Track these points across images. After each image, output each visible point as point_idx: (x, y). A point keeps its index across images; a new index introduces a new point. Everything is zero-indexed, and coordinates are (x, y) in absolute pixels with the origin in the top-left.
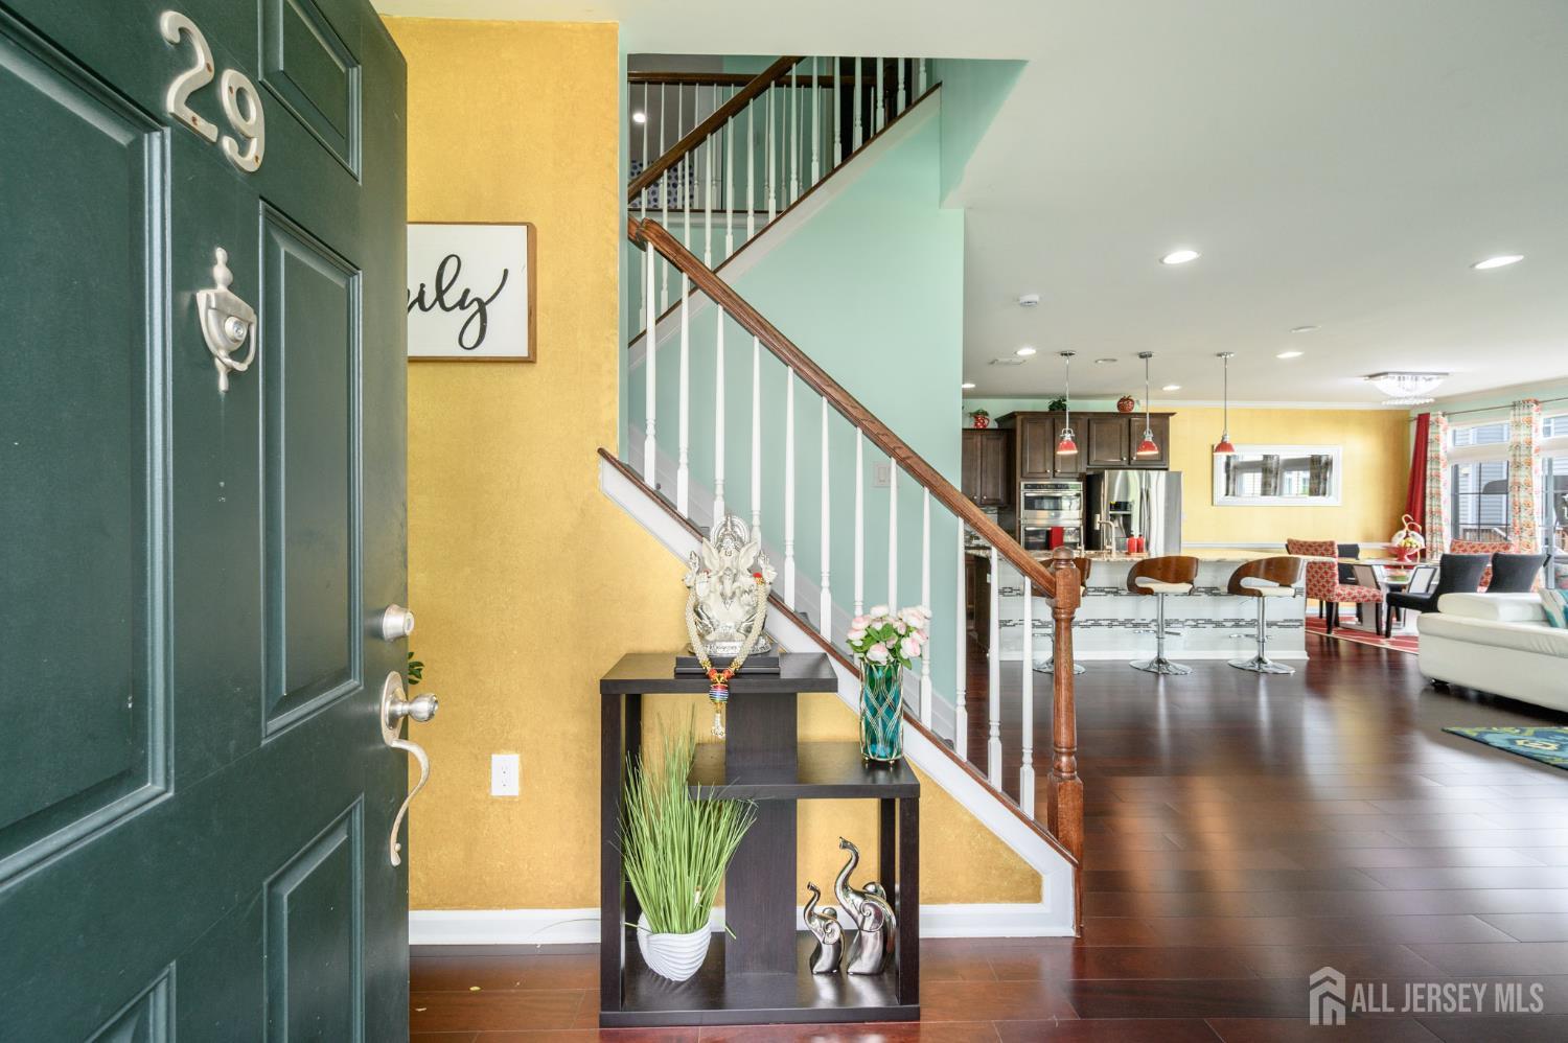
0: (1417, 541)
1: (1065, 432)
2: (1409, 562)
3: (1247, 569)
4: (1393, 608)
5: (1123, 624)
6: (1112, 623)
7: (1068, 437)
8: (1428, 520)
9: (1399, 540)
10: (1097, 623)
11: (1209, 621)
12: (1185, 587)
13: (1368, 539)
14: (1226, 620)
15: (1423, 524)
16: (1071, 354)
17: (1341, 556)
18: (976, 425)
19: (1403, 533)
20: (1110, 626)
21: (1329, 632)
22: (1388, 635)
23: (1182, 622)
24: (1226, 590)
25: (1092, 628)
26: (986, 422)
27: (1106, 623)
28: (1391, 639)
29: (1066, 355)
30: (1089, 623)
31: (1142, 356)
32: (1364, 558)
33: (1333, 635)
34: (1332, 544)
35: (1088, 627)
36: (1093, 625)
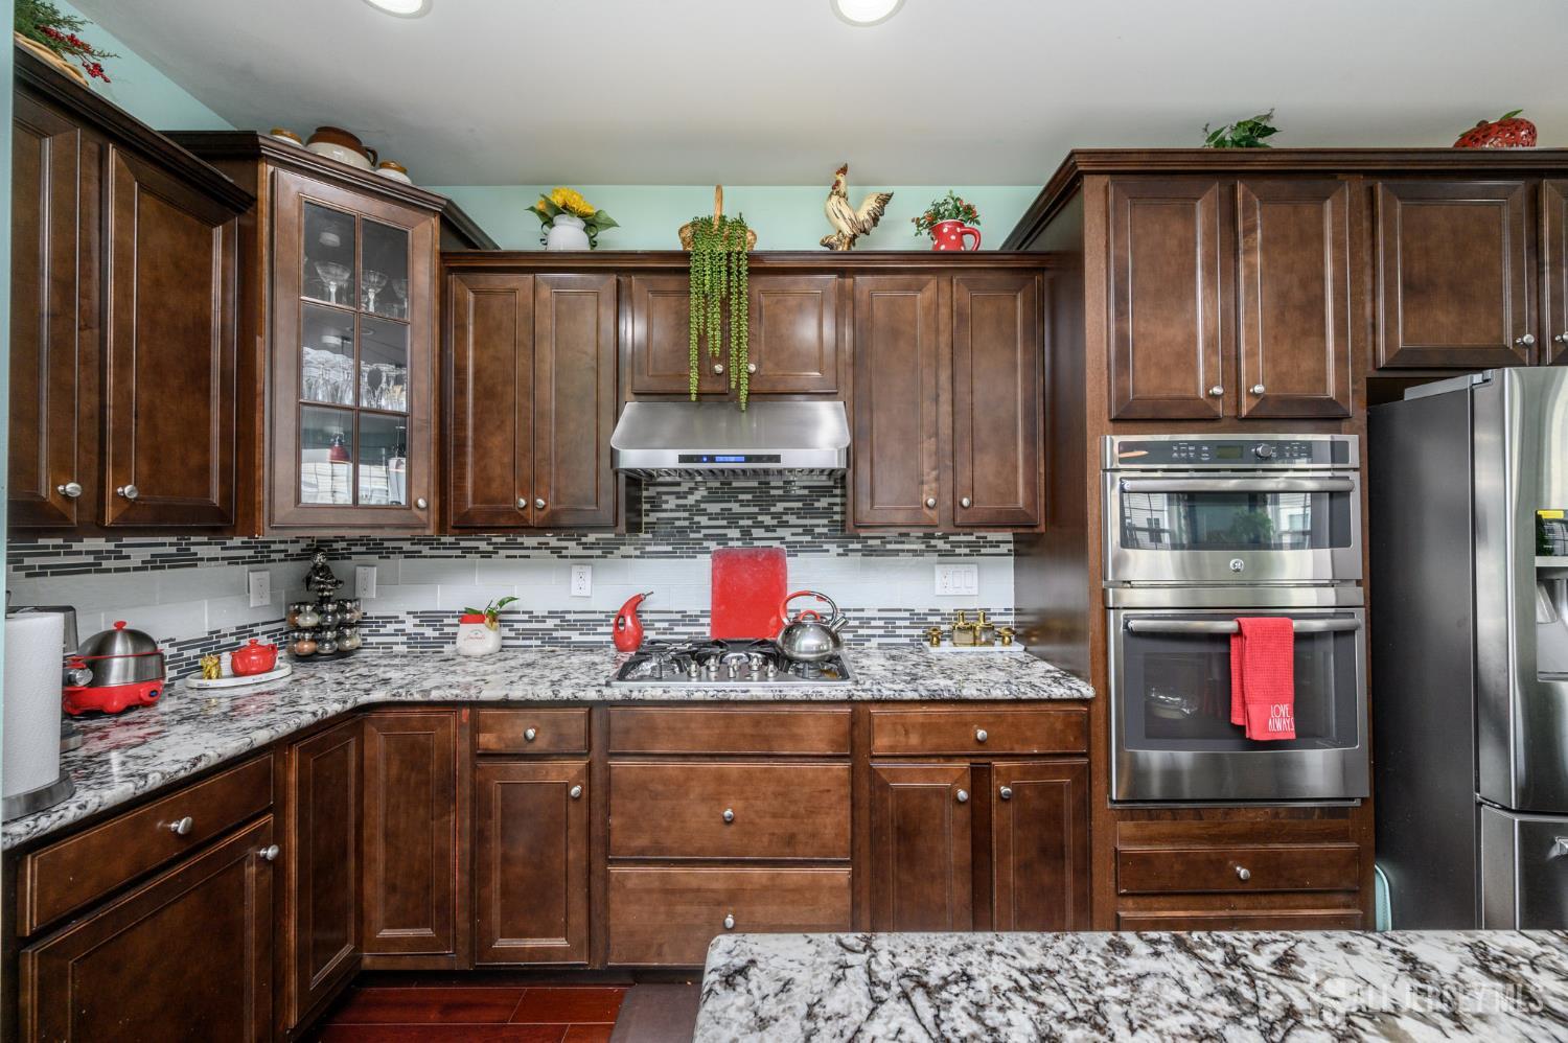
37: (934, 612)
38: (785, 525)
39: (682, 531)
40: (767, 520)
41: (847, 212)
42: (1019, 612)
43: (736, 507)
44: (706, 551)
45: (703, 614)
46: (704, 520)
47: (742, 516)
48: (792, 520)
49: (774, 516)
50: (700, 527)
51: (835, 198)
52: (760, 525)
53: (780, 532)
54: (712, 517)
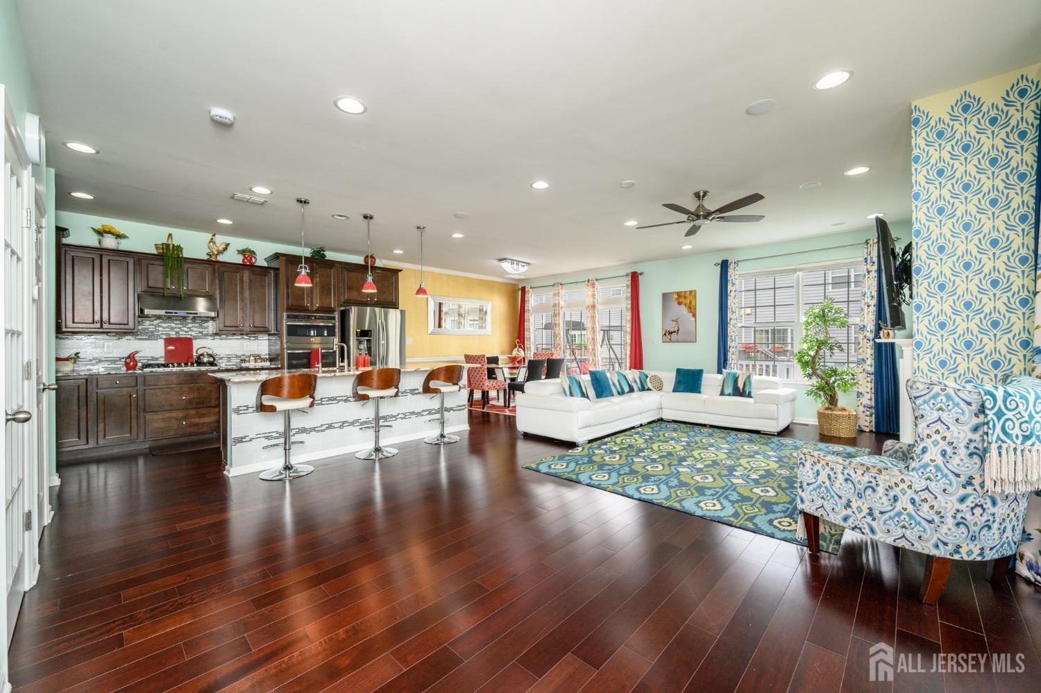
0: (522, 354)
1: (301, 268)
2: (517, 365)
3: (432, 375)
4: (512, 391)
5: (352, 424)
6: (343, 424)
7: (303, 272)
8: (526, 342)
9: (515, 353)
10: (330, 426)
11: (413, 413)
12: (392, 391)
13: (503, 354)
14: (423, 411)
15: (524, 344)
16: (305, 202)
17: (488, 363)
18: (243, 260)
19: (516, 349)
20: (341, 427)
21: (483, 409)
22: (509, 407)
23: (395, 417)
24: (421, 390)
25: (327, 431)
26: (254, 260)
27: (338, 425)
28: (510, 408)
29: (301, 202)
30: (324, 427)
31: (365, 217)
32: (501, 364)
33: (485, 410)
34: (484, 356)
35: (322, 431)
36: (327, 428)
37: (244, 355)
38: (193, 331)
39: (152, 332)
40: (185, 329)
41: (216, 248)
42: (269, 354)
43: (173, 325)
44: (161, 338)
45: (161, 357)
46: (161, 329)
47: (176, 328)
48: (195, 329)
49: (188, 328)
50: (159, 331)
51: (212, 243)
52: (183, 331)
53: (190, 333)
54: (163, 328)
